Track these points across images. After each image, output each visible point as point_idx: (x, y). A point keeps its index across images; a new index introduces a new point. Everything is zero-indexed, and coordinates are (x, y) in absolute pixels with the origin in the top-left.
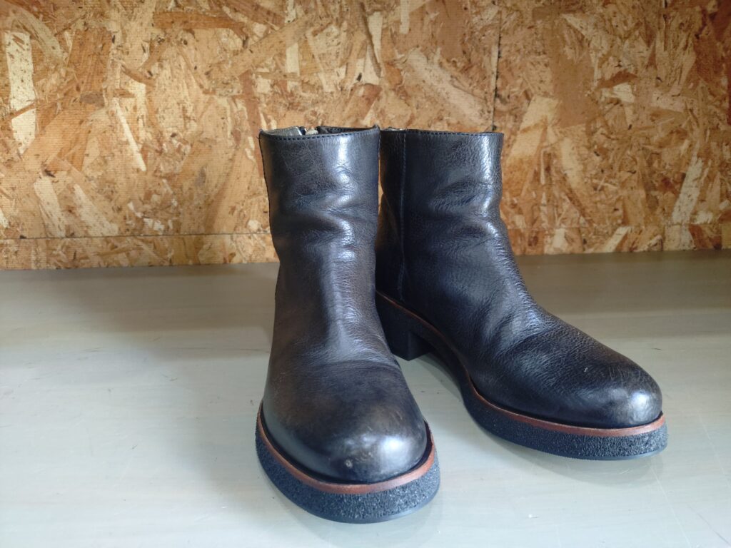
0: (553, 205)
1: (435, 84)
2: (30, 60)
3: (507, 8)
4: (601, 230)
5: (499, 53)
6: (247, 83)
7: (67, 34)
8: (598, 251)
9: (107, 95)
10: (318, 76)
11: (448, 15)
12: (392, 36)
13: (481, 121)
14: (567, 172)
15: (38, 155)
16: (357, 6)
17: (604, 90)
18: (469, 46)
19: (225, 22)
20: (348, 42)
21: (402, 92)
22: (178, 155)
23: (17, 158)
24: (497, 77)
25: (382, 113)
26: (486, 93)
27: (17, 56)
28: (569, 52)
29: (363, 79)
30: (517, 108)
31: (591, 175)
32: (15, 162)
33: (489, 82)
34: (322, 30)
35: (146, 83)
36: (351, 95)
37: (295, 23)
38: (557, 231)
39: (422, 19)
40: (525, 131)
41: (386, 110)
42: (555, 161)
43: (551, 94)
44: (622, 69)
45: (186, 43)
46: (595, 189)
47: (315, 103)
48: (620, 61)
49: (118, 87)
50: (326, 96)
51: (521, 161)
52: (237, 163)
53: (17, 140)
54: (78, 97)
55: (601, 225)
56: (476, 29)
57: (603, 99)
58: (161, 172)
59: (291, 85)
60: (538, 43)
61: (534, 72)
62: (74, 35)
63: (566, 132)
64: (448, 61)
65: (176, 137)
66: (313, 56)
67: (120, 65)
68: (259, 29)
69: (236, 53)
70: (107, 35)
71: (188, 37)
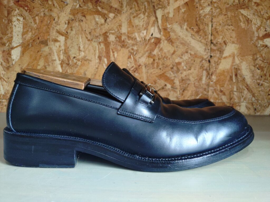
0: (239, 92)
1: (185, 37)
2: (22, 27)
3: (215, 7)
4: (263, 104)
5: (212, 25)
6: (106, 37)
7: (37, 18)
8: (262, 114)
9: (49, 41)
10: (135, 34)
11: (190, 10)
12: (166, 18)
13: (205, 53)
14: (245, 77)
15: (20, 65)
16: (151, 6)
17: (259, 41)
18: (199, 22)
19: (98, 13)
20: (148, 21)
21: (170, 41)
22: (76, 66)
23: (11, 66)
24: (211, 35)
25: (161, 50)
26: (207, 41)
27: (17, 26)
28: (242, 25)
29: (154, 35)
30: (221, 48)
31: (256, 78)
32: (11, 67)
33: (208, 37)
34: (137, 16)
35: (66, 37)
36: (148, 42)
37: (126, 13)
38: (242, 104)
39: (179, 11)
40: (225, 58)
41: (163, 48)
42: (239, 72)
43: (236, 42)
44: (267, 32)
45: (82, 21)
46: (259, 85)
47: (133, 45)
48: (266, 29)
49: (54, 38)
50: (138, 42)
51: (224, 71)
52: (99, 69)
53: (13, 58)
54: (38, 41)
55: (263, 102)
56: (202, 15)
57: (259, 45)
58: (68, 73)
59: (123, 38)
60: (229, 21)
61: (227, 33)
62: (40, 18)
63: (243, 59)
64: (190, 28)
65: (76, 58)
66: (133, 26)
67: (56, 29)
68: (111, 15)
69: (102, 25)
70: (52, 18)
71: (83, 18)
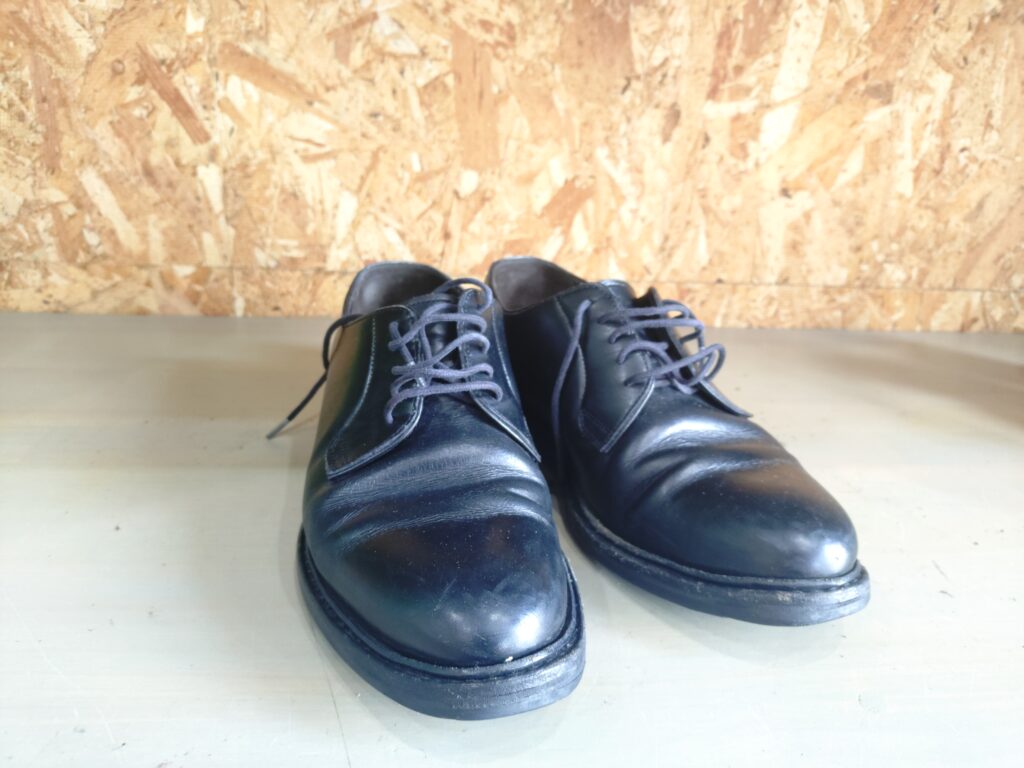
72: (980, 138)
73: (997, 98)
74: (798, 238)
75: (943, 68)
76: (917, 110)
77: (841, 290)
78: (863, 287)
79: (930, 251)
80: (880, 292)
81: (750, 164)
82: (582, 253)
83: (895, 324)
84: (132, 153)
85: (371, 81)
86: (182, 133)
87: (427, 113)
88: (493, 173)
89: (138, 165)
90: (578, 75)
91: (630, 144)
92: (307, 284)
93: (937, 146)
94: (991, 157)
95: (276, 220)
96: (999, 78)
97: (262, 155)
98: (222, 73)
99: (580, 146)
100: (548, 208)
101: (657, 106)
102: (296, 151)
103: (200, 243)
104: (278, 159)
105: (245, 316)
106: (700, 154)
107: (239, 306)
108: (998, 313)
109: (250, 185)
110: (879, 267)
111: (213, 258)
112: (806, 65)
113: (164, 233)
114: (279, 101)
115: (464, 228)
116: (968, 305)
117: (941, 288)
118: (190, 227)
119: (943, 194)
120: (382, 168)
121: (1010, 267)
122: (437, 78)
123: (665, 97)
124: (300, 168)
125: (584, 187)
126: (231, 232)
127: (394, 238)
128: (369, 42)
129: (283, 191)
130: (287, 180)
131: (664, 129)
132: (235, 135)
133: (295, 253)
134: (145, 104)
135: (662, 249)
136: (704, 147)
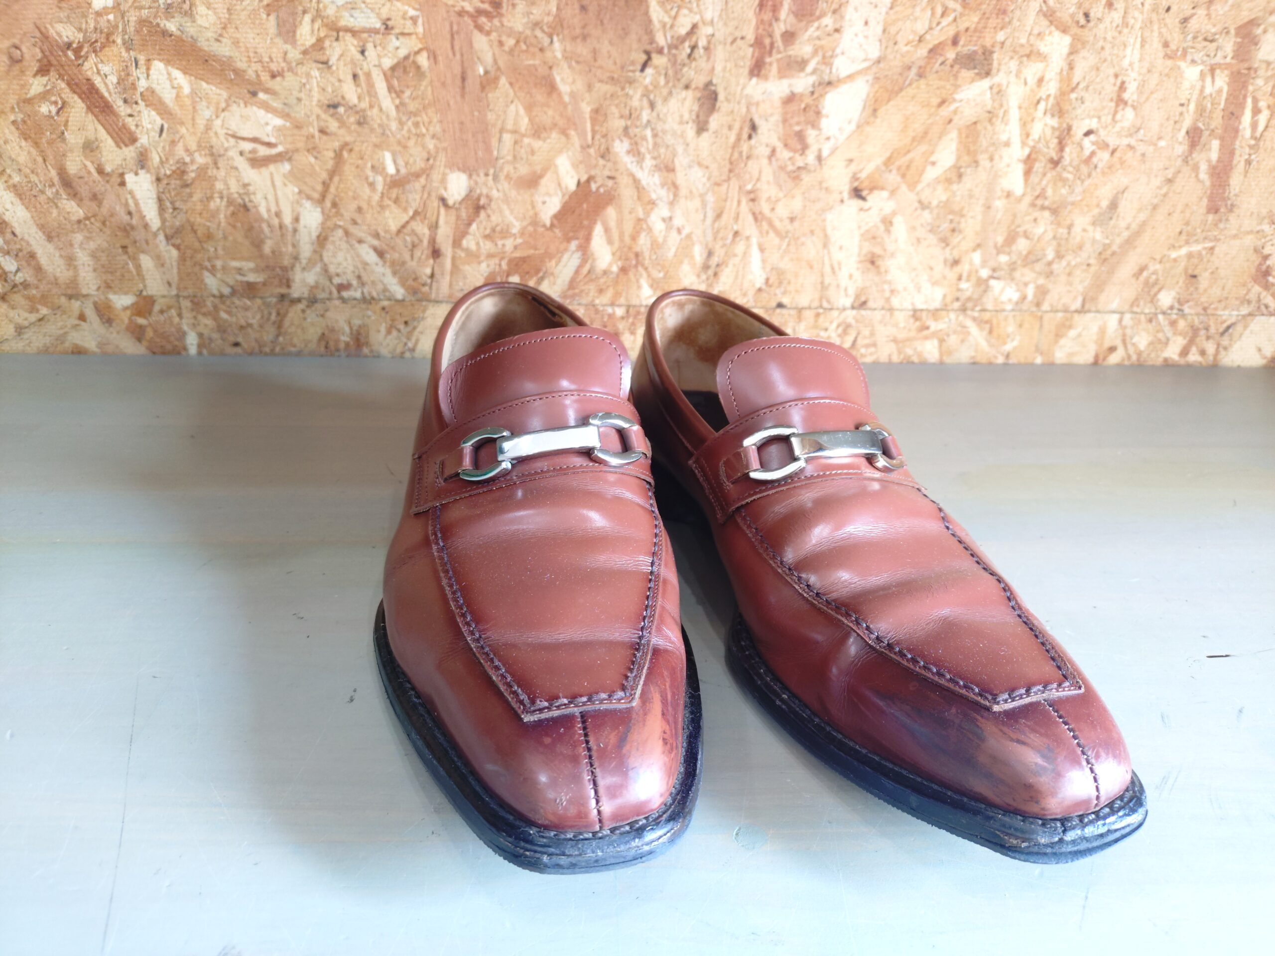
72: (1110, 117)
73: (1131, 64)
74: (878, 250)
75: (1057, 28)
76: (1026, 83)
77: (935, 314)
78: (963, 310)
79: (1050, 264)
80: (987, 316)
81: (811, 158)
82: (605, 272)
83: (1008, 356)
84: (45, 160)
85: (325, 63)
86: (102, 133)
87: (397, 101)
88: (487, 175)
89: (53, 173)
90: (583, 50)
91: (655, 136)
92: (270, 314)
93: (1053, 128)
94: (1125, 141)
95: (225, 238)
96: (1133, 40)
97: (200, 159)
98: (142, 59)
99: (593, 138)
100: (559, 217)
101: (687, 87)
102: (241, 153)
103: (138, 267)
104: (221, 163)
105: (200, 353)
106: (745, 147)
107: (192, 341)
108: (1142, 341)
109: (190, 195)
110: (983, 285)
111: (155, 285)
112: (876, 29)
113: (94, 255)
114: (215, 92)
115: (457, 243)
116: (1102, 331)
117: (1066, 311)
118: (124, 247)
119: (1064, 191)
120: (348, 170)
121: (1156, 283)
122: (406, 58)
123: (696, 74)
124: (250, 174)
125: (602, 190)
126: (175, 253)
127: (371, 257)
128: (318, 15)
129: (230, 202)
130: (234, 187)
131: (698, 116)
132: (164, 135)
133: (252, 278)
134: (53, 99)
135: (706, 267)
136: (750, 137)
